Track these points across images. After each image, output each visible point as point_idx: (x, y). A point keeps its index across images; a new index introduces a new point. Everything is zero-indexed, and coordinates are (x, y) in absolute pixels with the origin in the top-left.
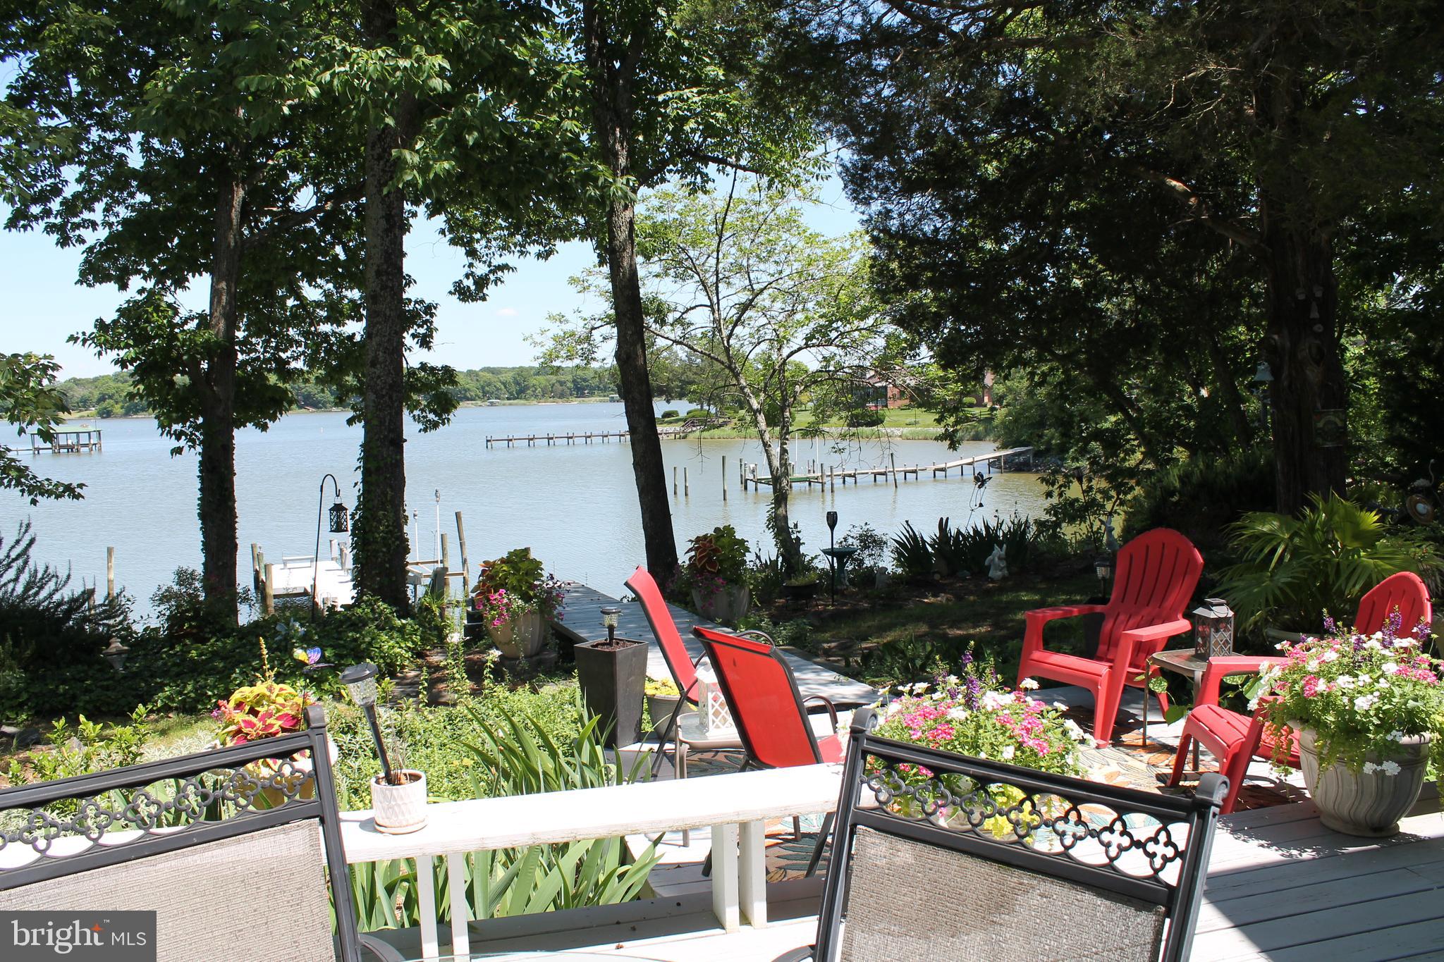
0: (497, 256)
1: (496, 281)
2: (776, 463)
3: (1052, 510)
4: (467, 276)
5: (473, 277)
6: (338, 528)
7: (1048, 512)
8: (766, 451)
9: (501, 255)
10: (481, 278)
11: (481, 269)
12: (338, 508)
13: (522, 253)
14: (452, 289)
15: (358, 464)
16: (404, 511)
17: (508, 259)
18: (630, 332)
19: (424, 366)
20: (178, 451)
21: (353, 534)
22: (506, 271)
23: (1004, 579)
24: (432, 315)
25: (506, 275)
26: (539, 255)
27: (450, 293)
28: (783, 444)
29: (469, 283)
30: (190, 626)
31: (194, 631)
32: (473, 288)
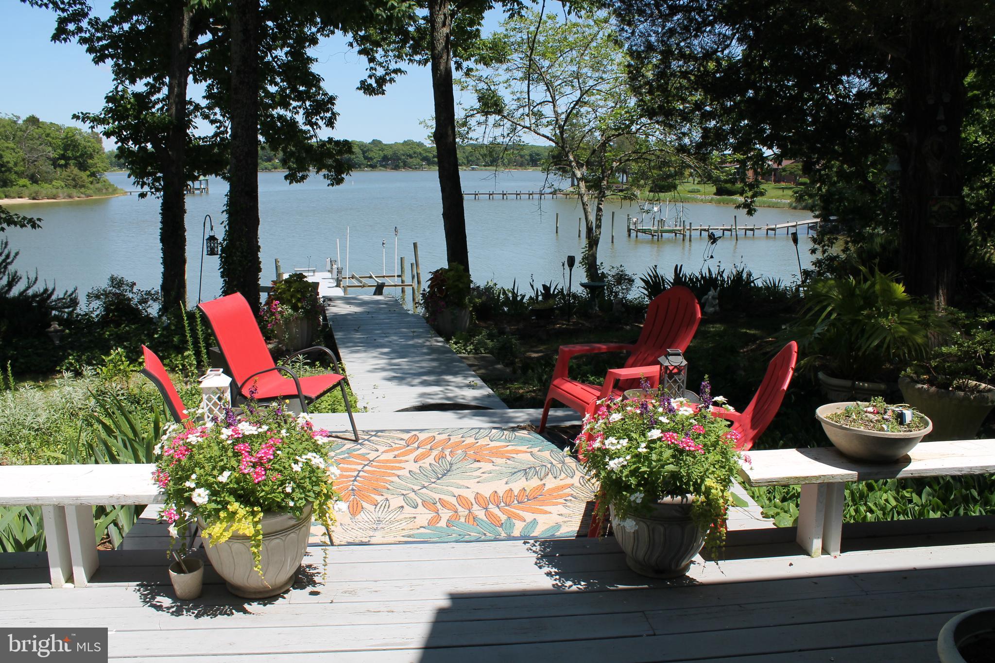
0: (393, 63)
1: (392, 80)
2: (592, 218)
3: (818, 263)
4: (370, 77)
5: (375, 78)
6: (212, 252)
7: (814, 264)
8: (584, 209)
9: (396, 62)
10: (380, 78)
11: (380, 72)
12: (212, 238)
13: (410, 60)
14: (359, 85)
15: (225, 208)
16: (258, 242)
17: (403, 65)
18: (442, 118)
19: (330, 140)
20: (143, 195)
21: (221, 257)
22: (399, 74)
23: (715, 313)
24: (333, 104)
25: (397, 77)
26: (419, 62)
27: (358, 88)
28: (599, 204)
29: (372, 82)
30: (114, 315)
31: (116, 319)
32: (374, 85)
